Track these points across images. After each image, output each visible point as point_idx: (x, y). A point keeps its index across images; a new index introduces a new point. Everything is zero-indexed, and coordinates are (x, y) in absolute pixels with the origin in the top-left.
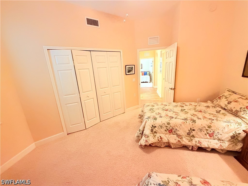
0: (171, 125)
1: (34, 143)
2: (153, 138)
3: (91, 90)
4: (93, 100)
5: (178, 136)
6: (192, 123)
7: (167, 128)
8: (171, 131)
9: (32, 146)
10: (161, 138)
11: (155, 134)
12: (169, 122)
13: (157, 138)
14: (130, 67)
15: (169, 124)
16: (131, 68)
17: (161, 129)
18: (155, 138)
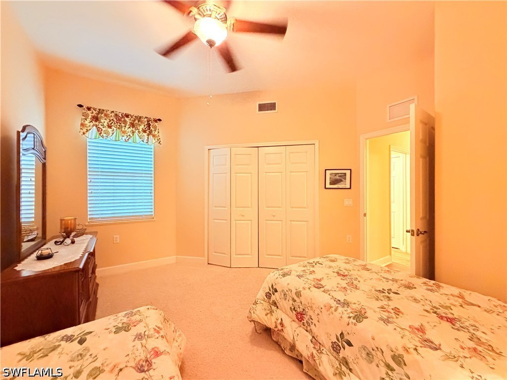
0: (302, 299)
1: (175, 257)
2: (265, 313)
3: (250, 206)
4: (251, 223)
5: (314, 339)
6: (350, 317)
7: (294, 303)
8: (300, 316)
9: (171, 259)
10: (282, 324)
11: (274, 308)
12: (300, 292)
13: (274, 320)
14: (338, 174)
15: (298, 294)
16: (340, 176)
17: (284, 301)
18: (269, 315)
